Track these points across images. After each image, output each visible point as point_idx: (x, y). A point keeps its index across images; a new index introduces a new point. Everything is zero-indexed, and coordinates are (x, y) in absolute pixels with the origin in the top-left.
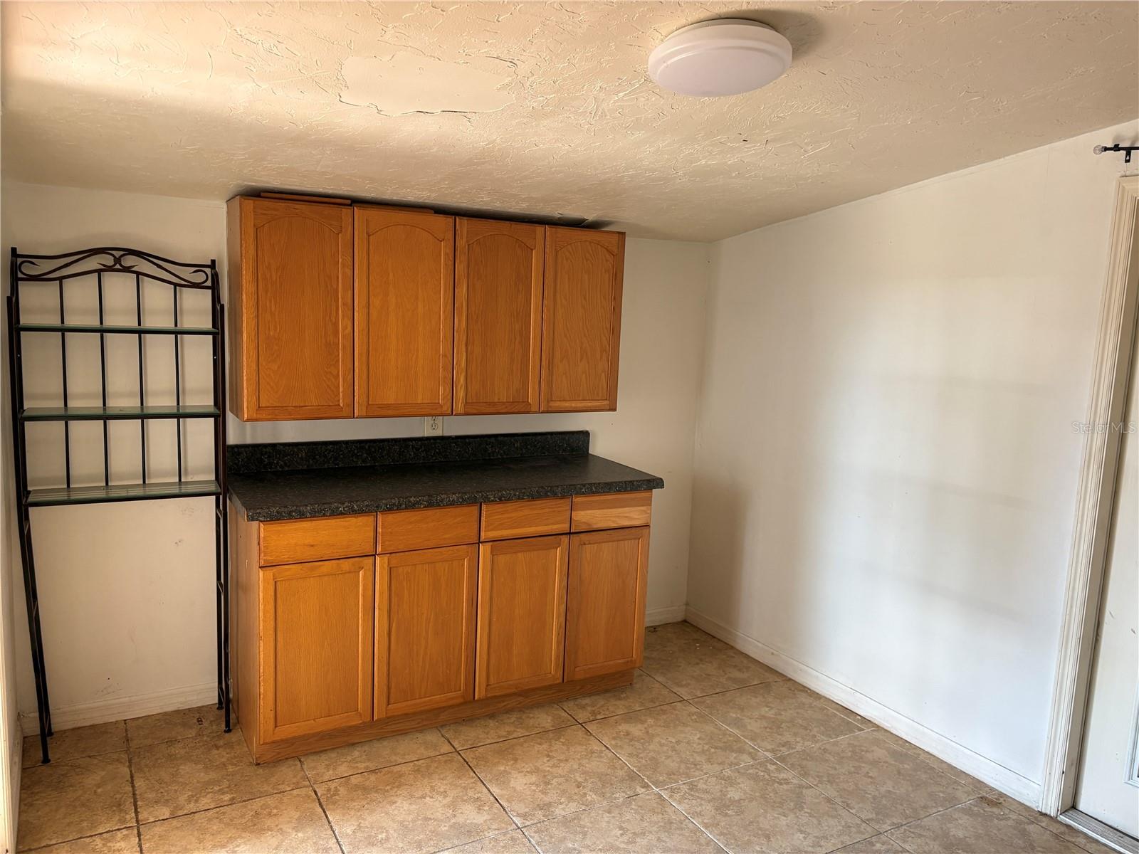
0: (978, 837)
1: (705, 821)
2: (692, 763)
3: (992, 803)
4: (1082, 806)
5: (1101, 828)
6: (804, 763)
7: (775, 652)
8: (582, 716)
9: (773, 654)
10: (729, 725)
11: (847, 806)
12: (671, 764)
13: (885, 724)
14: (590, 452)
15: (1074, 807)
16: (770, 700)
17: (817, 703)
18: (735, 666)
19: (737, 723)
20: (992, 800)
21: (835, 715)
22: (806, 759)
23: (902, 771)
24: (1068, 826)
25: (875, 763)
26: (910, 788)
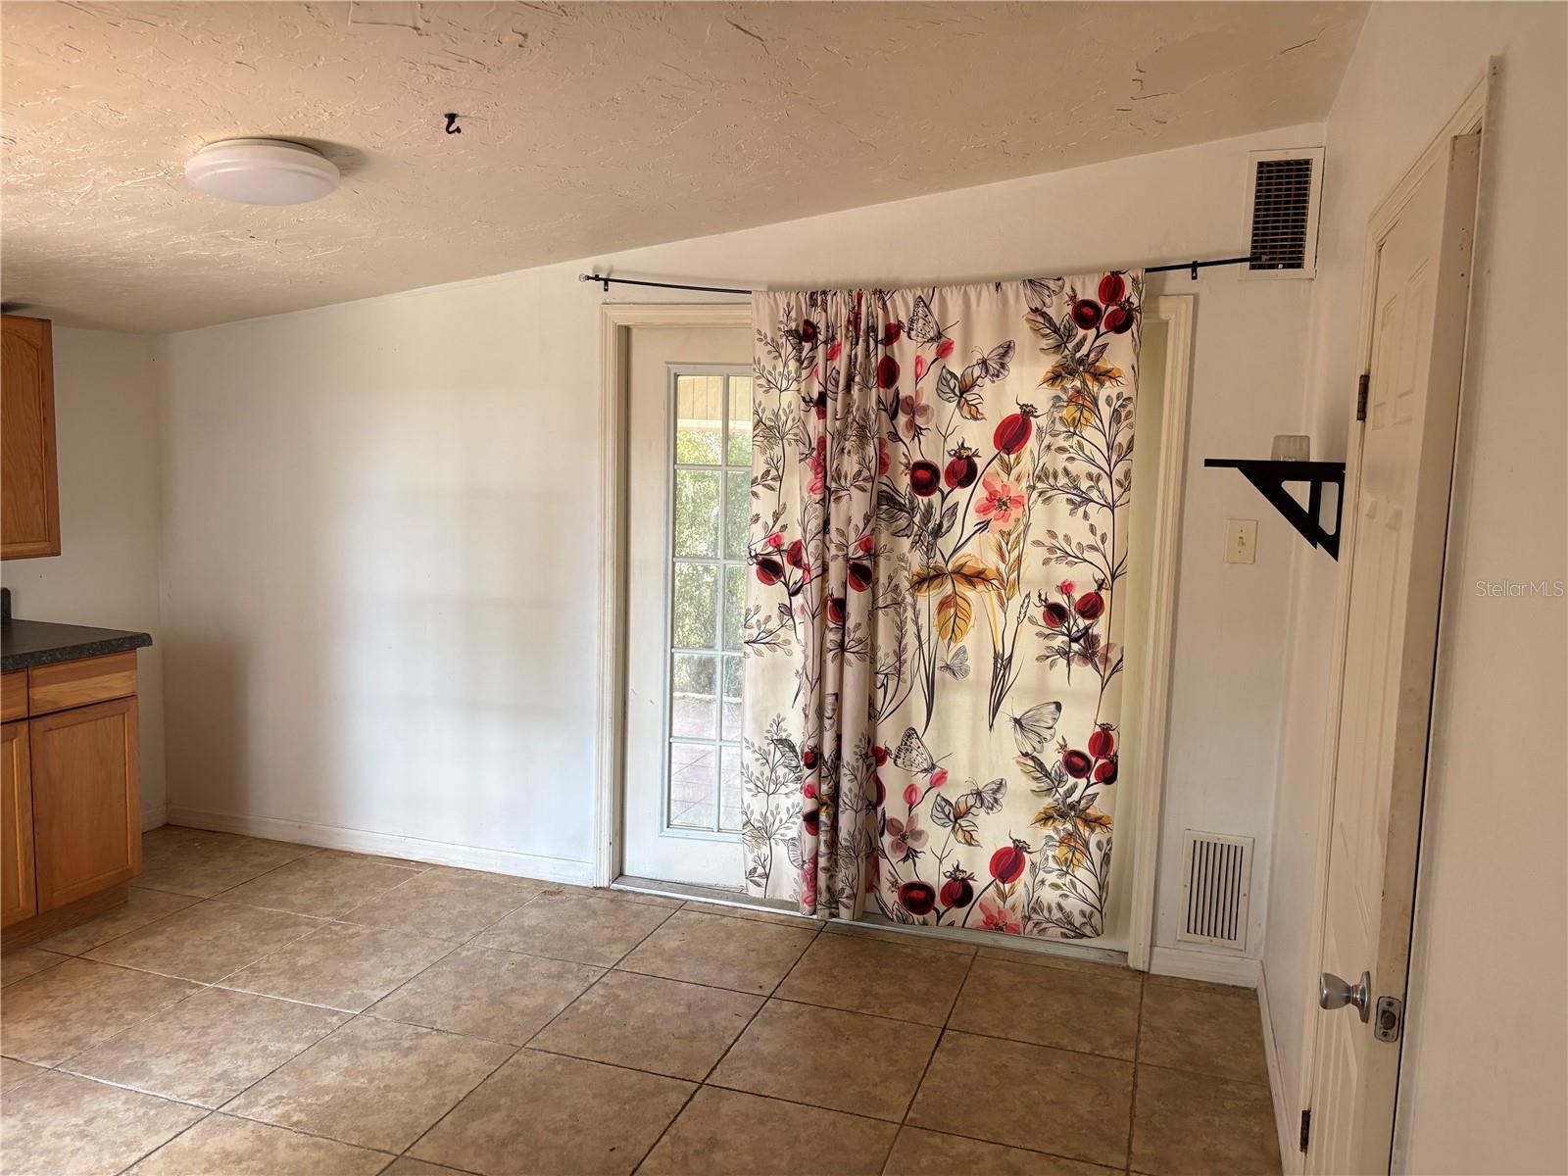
0: (549, 920)
1: (282, 991)
2: (243, 951)
3: (552, 893)
4: (628, 871)
5: (644, 883)
6: (371, 914)
7: (302, 825)
8: (73, 949)
9: (300, 827)
10: (272, 906)
11: (426, 934)
12: (219, 959)
13: (442, 861)
14: (13, 617)
15: (621, 874)
16: (311, 873)
17: (365, 862)
18: (256, 853)
19: (280, 902)
20: (553, 891)
21: (389, 868)
22: (371, 911)
23: (469, 893)
24: (619, 891)
25: (442, 894)
26: (480, 904)
